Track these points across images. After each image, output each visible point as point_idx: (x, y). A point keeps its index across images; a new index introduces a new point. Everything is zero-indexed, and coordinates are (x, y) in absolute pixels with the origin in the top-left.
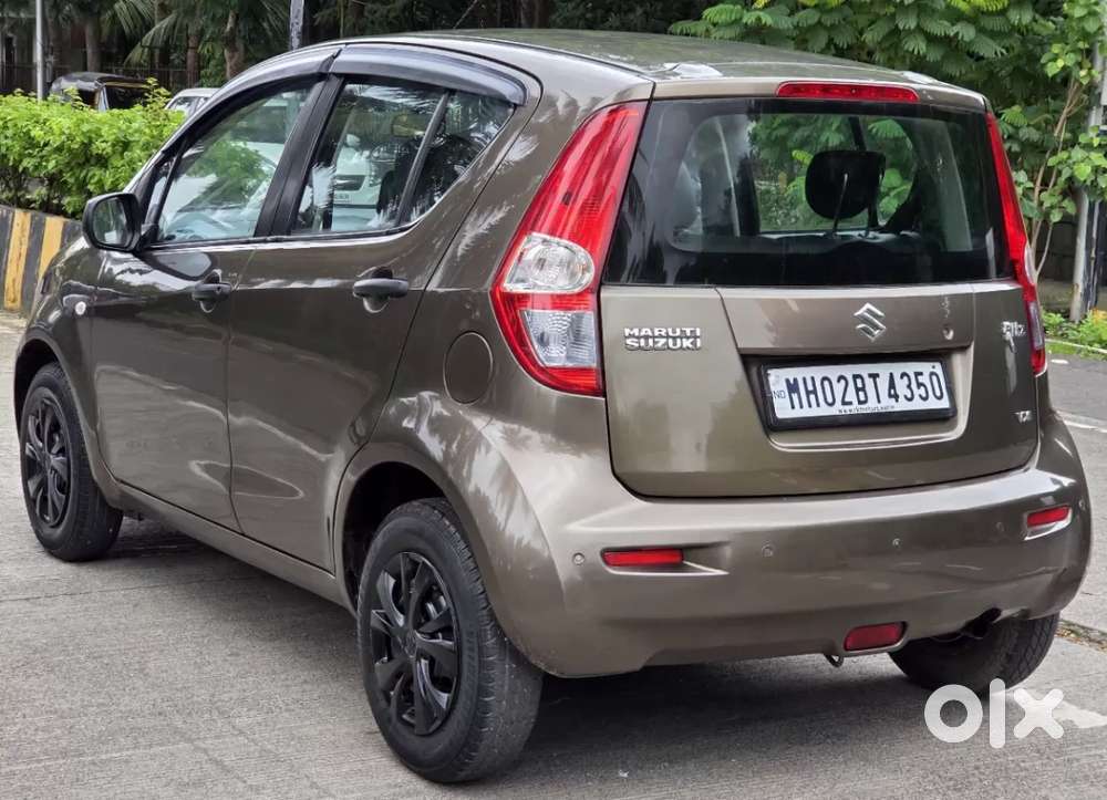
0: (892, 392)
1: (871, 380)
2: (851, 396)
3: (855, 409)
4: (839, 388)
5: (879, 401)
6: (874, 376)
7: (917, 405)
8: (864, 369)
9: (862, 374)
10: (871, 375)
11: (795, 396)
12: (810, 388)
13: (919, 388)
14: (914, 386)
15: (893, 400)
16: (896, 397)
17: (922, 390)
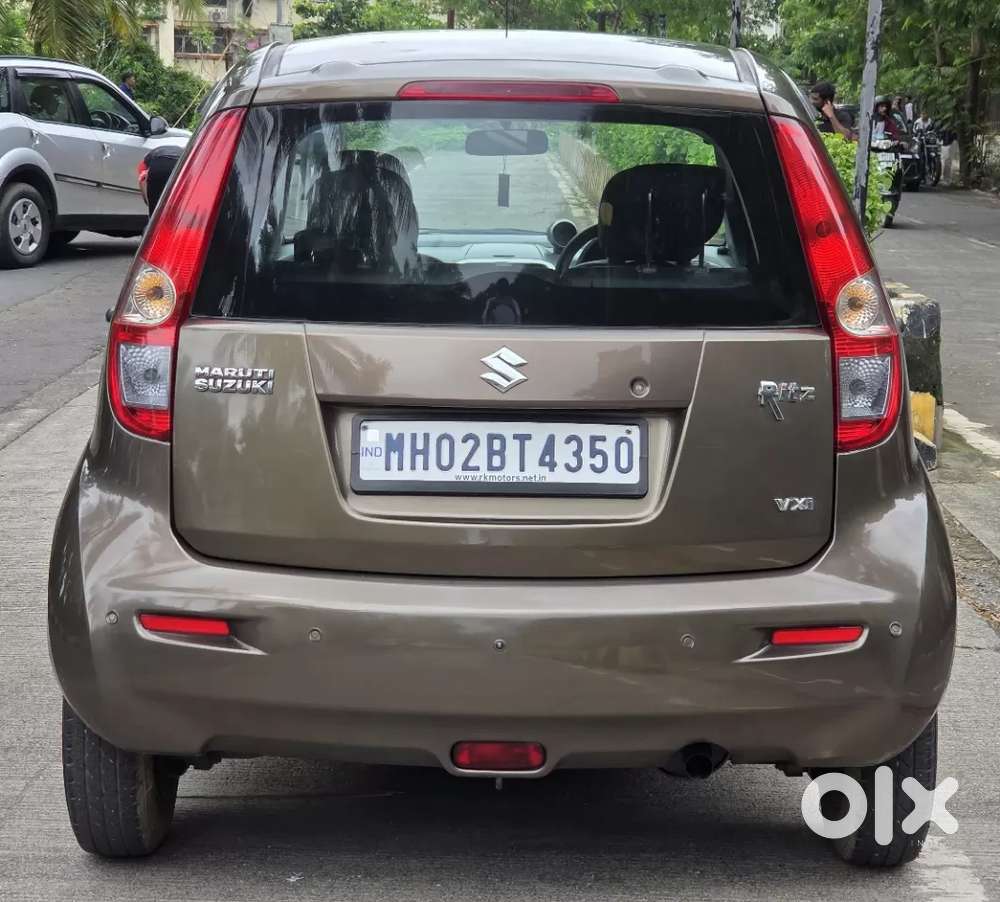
0: (547, 459)
1: (517, 442)
2: (480, 458)
3: (483, 475)
4: (462, 451)
5: (522, 469)
6: (523, 439)
7: (586, 476)
8: (508, 429)
9: (505, 435)
10: (516, 437)
11: (394, 457)
12: (420, 446)
13: (593, 455)
14: (585, 453)
15: (547, 469)
16: (552, 466)
17: (598, 461)
